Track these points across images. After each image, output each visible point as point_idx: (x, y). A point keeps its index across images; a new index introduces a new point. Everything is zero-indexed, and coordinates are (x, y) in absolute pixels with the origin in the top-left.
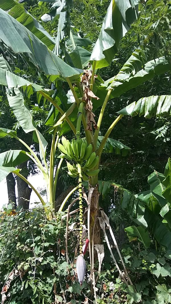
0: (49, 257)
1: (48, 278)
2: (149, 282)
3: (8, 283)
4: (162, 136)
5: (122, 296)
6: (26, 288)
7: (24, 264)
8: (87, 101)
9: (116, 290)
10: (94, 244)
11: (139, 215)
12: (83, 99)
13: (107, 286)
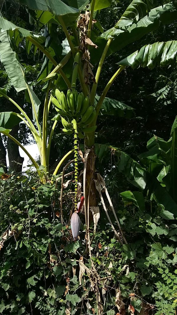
0: (44, 219)
1: (42, 239)
2: (144, 241)
3: (2, 243)
4: (163, 98)
5: (117, 254)
6: (20, 247)
7: (18, 225)
8: (84, 51)
9: (111, 249)
10: (89, 206)
11: (136, 177)
12: (79, 48)
13: (102, 246)
